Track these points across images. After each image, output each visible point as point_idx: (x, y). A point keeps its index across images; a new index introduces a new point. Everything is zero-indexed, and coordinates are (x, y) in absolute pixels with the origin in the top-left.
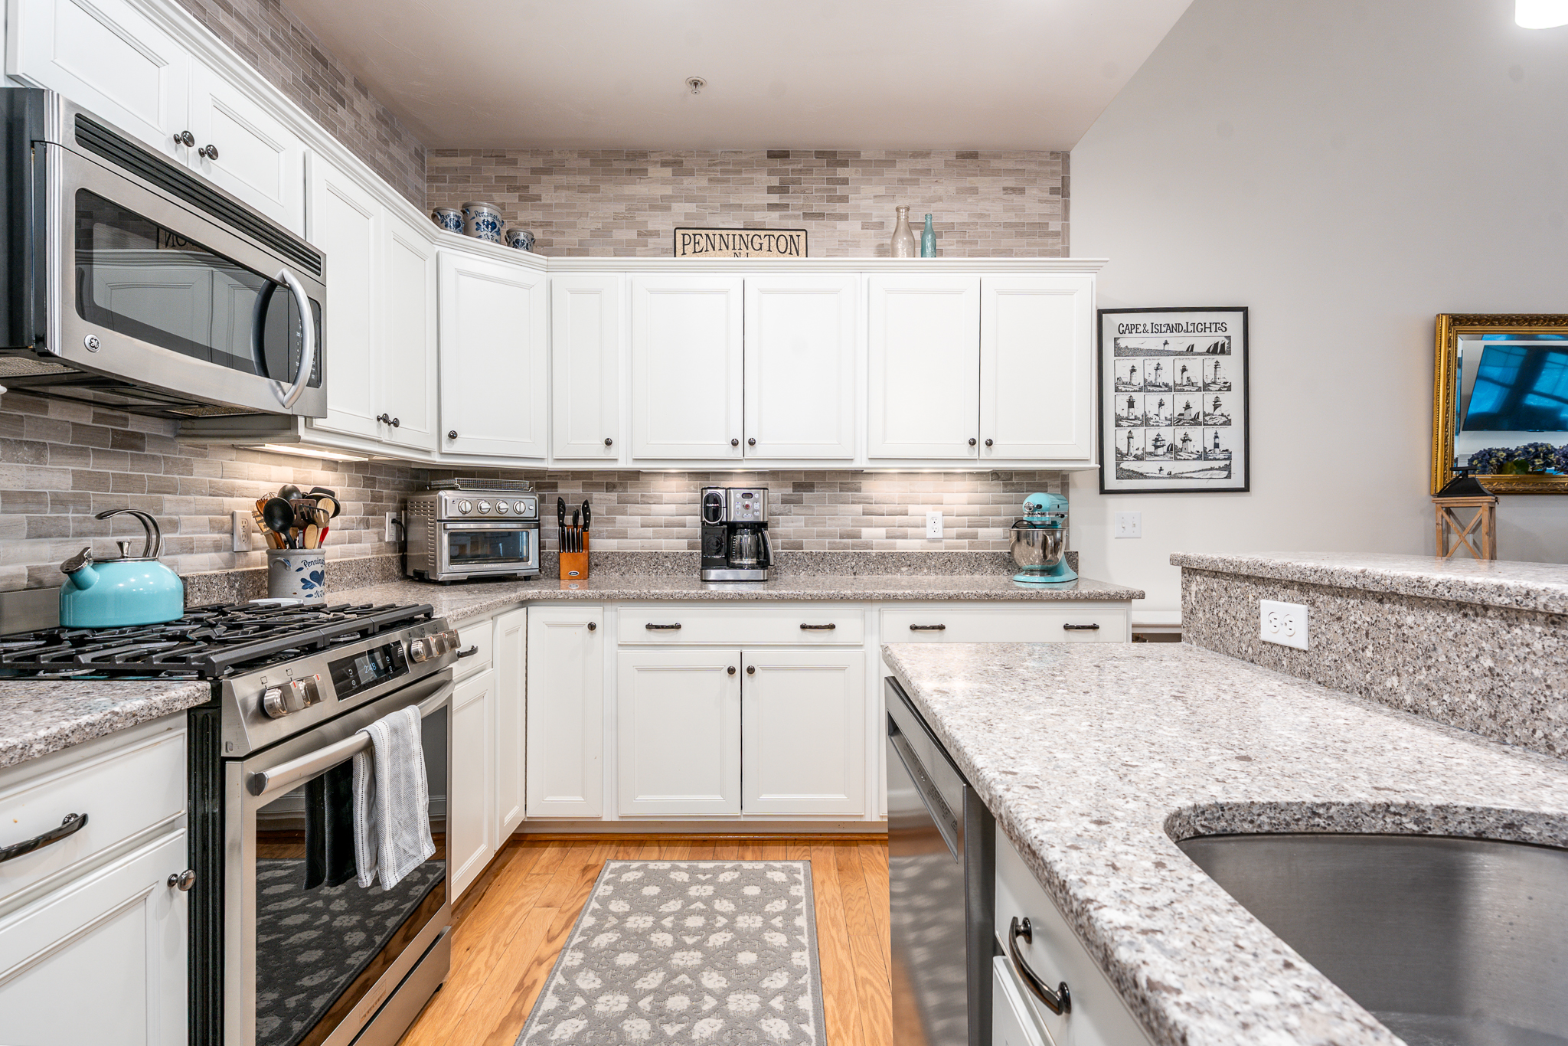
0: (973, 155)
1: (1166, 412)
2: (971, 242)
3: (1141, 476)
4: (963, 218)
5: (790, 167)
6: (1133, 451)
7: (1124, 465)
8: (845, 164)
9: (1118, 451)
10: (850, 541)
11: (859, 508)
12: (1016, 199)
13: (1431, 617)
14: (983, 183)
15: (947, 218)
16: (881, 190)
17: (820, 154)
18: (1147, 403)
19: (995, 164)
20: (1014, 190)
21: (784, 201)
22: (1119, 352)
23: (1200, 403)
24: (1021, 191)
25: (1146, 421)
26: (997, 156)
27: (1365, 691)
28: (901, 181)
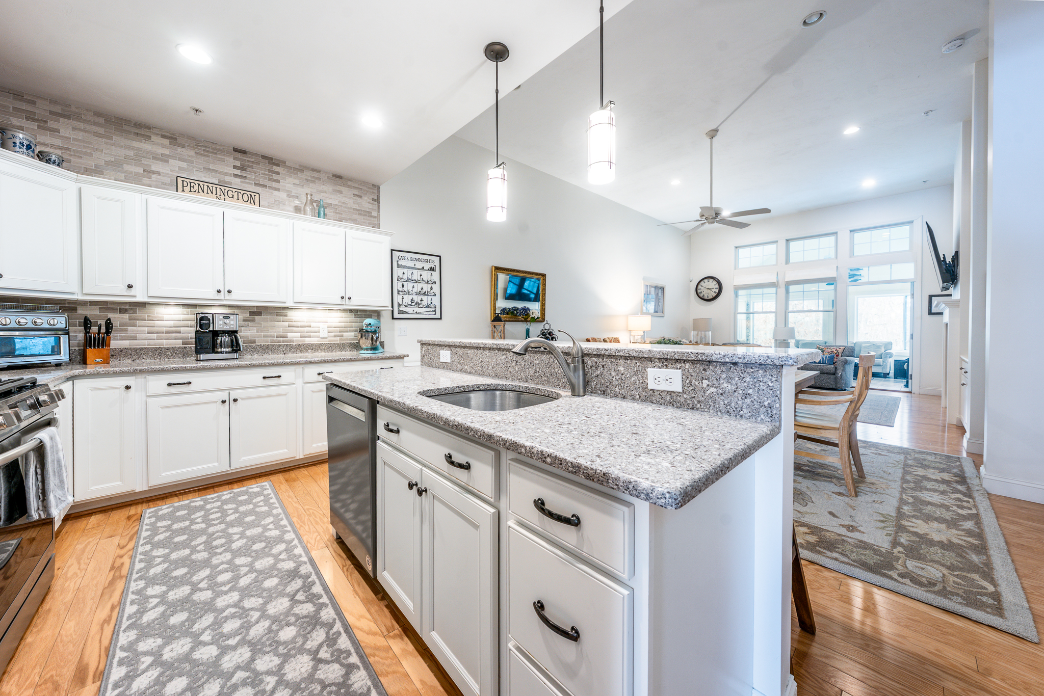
0: (340, 177)
1: (415, 290)
2: (340, 213)
3: (407, 313)
4: (337, 203)
5: (247, 159)
6: (404, 304)
7: (401, 309)
8: (278, 165)
9: (398, 303)
10: (282, 339)
11: (287, 324)
12: (359, 200)
13: (472, 351)
14: (345, 190)
15: (328, 201)
16: (297, 182)
17: (264, 157)
18: (408, 286)
19: (350, 183)
20: (358, 196)
21: (243, 175)
22: (399, 266)
23: (426, 288)
24: (361, 197)
25: (408, 293)
26: (351, 180)
27: (461, 371)
28: (306, 180)
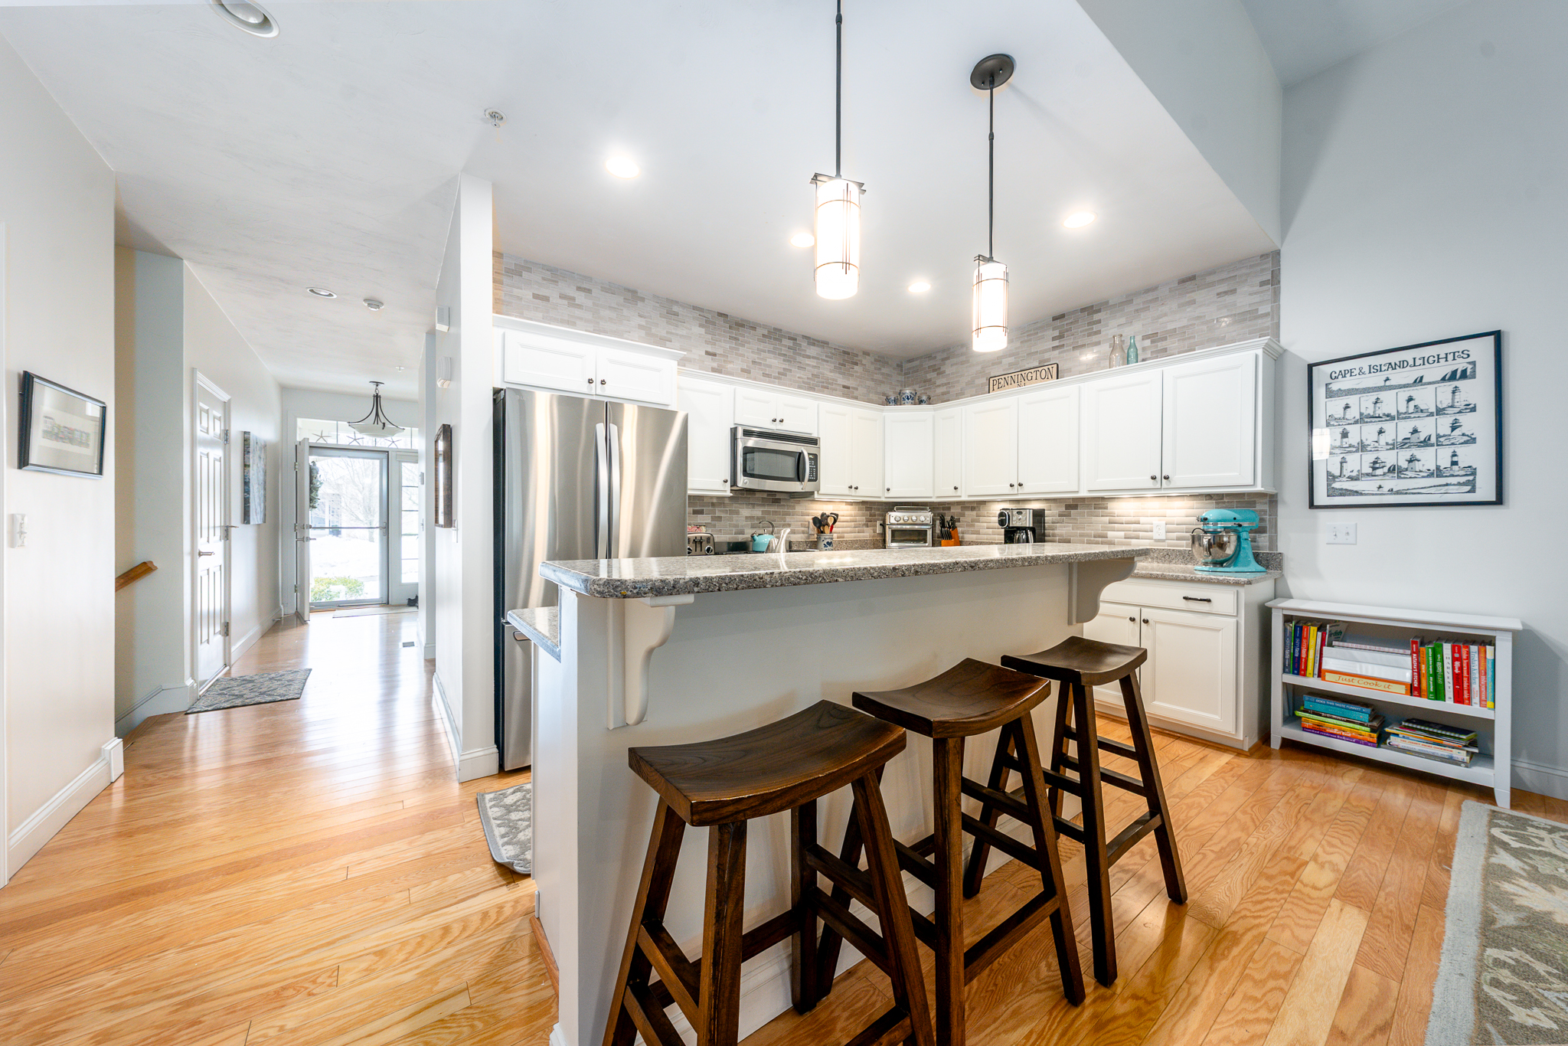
0: (1192, 278)
1: (1388, 437)
2: (1189, 338)
3: (1357, 493)
4: (1185, 322)
5: (1065, 323)
6: (1347, 473)
7: (1337, 485)
8: (1099, 311)
9: (1329, 474)
10: (1100, 539)
11: (1107, 519)
12: (1229, 299)
14: (1200, 296)
15: (1170, 327)
16: (1123, 320)
17: (1083, 310)
18: (1369, 432)
19: (1210, 279)
20: (1226, 293)
21: (1062, 343)
22: (1330, 394)
24: (1233, 291)
25: (1362, 447)
26: (1212, 272)
28: (1137, 311)
